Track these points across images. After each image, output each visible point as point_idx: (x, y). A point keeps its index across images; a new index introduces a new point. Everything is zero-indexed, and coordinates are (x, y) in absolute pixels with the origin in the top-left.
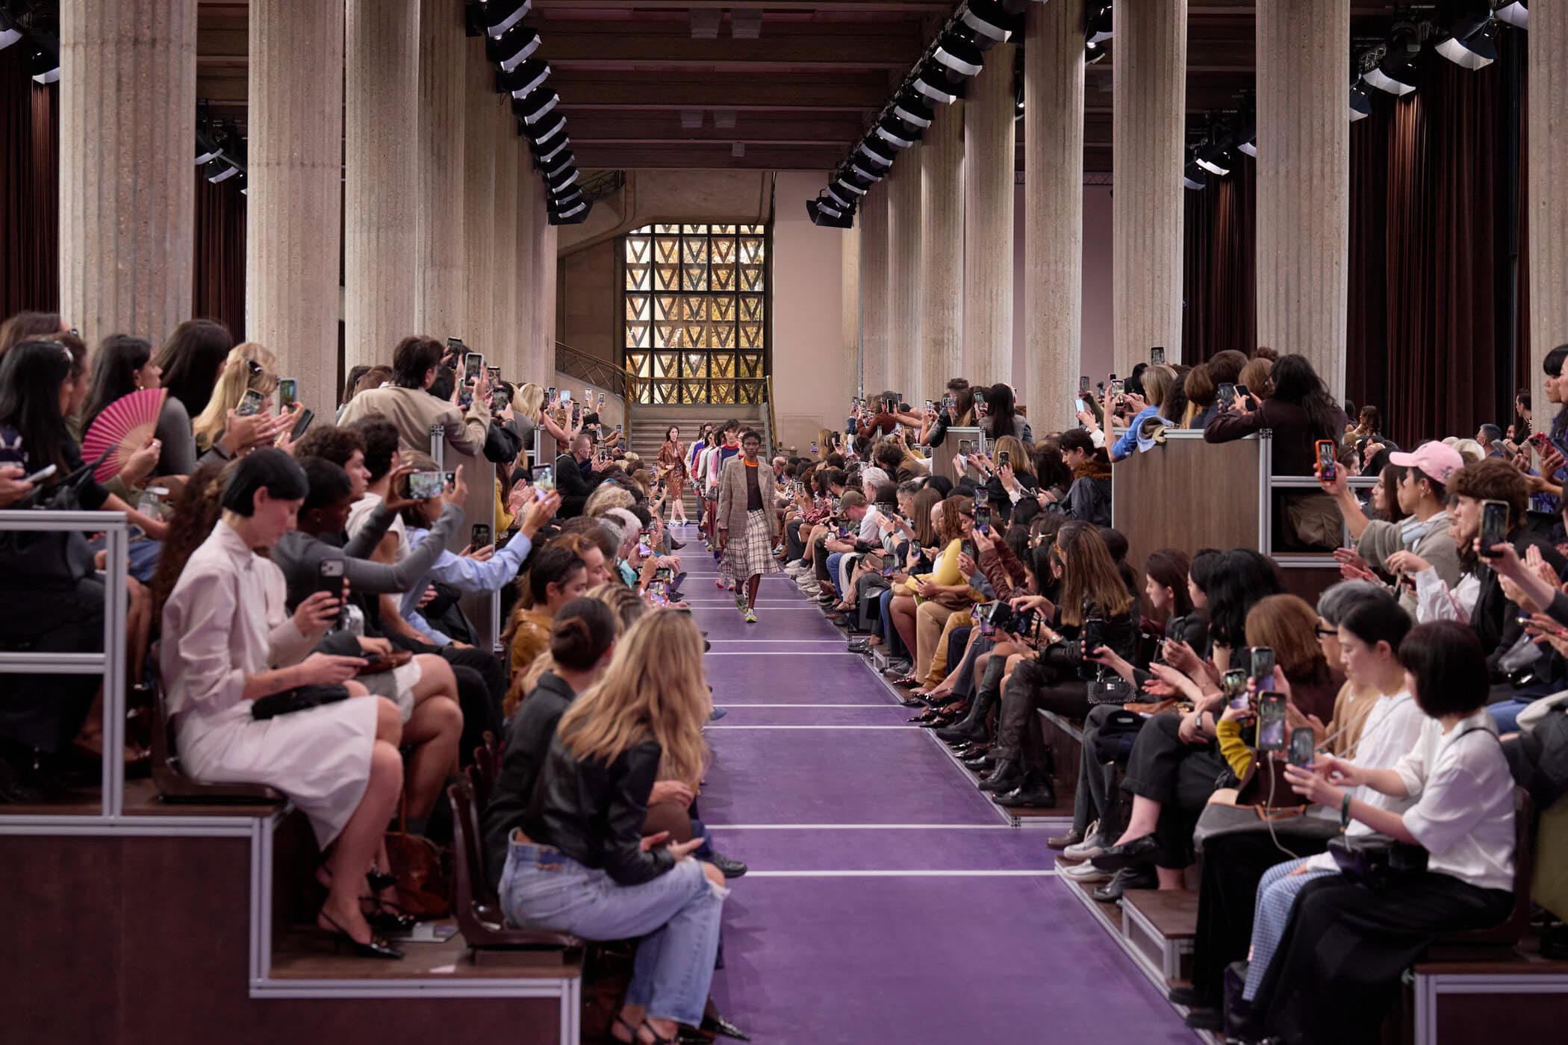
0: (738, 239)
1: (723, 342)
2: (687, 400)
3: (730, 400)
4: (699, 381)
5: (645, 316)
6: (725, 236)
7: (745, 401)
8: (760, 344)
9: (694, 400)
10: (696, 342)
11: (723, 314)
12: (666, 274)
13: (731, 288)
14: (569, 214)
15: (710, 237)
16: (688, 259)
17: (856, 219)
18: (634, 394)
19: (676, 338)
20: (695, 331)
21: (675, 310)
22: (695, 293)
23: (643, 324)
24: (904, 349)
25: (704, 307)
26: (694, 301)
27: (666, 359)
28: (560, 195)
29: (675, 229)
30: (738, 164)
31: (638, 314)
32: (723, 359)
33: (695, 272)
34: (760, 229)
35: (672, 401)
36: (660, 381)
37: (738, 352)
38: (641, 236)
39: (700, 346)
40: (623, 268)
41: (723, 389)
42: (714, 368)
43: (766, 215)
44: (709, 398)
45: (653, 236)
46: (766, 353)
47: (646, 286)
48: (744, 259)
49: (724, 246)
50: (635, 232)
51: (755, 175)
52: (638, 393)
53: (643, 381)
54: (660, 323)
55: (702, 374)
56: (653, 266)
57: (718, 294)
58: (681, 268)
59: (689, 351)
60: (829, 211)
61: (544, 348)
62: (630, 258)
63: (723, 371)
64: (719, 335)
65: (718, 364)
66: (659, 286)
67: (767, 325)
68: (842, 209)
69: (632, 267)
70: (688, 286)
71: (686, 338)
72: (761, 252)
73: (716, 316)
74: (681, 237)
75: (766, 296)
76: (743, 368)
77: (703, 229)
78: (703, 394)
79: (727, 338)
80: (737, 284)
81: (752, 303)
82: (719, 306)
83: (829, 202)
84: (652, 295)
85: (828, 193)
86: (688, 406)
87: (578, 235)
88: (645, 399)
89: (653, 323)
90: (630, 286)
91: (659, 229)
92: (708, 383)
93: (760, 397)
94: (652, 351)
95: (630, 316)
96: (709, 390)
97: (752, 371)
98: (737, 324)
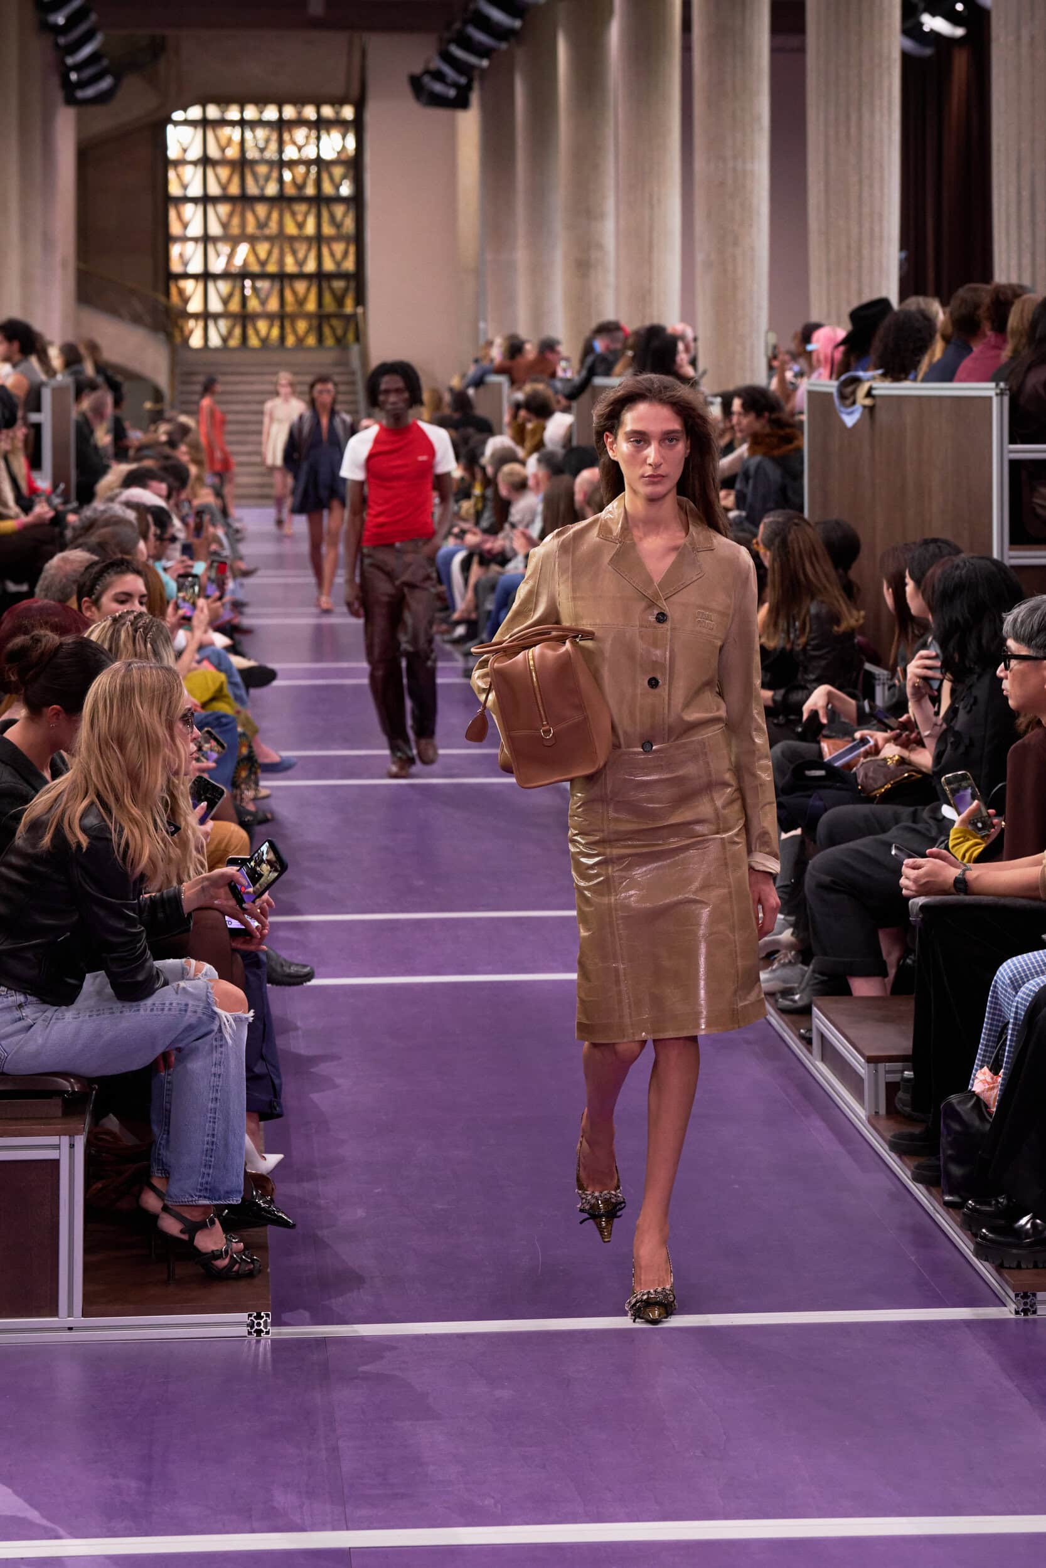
0: (320, 125)
1: (301, 263)
2: (254, 342)
3: (311, 341)
4: (270, 317)
5: (195, 230)
6: (300, 122)
7: (330, 341)
8: (349, 265)
9: (264, 341)
10: (263, 264)
11: (301, 226)
12: (224, 172)
13: (310, 191)
14: (90, 92)
15: (281, 126)
16: (252, 154)
17: (475, 98)
18: (182, 330)
19: (238, 261)
20: (263, 249)
21: (236, 221)
22: (262, 199)
23: (195, 240)
24: (539, 272)
25: (275, 216)
26: (261, 210)
27: (224, 287)
28: (78, 68)
29: (233, 114)
30: (316, 24)
31: (185, 226)
32: (301, 286)
33: (262, 170)
34: (348, 113)
35: (234, 342)
36: (216, 317)
37: (320, 277)
38: (186, 122)
39: (272, 268)
40: (162, 164)
41: (302, 326)
42: (289, 296)
43: (355, 92)
44: (282, 338)
45: (204, 123)
46: (357, 280)
47: (195, 191)
48: (328, 154)
49: (300, 134)
50: (178, 115)
51: (339, 39)
52: (187, 332)
53: (196, 316)
54: (215, 240)
55: (273, 305)
56: (205, 161)
57: (291, 200)
58: (242, 165)
59: (254, 277)
60: (438, 87)
61: (58, 272)
62: (173, 153)
63: (301, 302)
64: (294, 253)
65: (294, 293)
66: (214, 190)
67: (358, 240)
68: (455, 85)
69: (178, 163)
70: (252, 189)
71: (252, 259)
72: (351, 143)
73: (291, 229)
74: (242, 123)
75: (357, 202)
76: (328, 299)
77: (271, 113)
78: (275, 332)
79: (306, 257)
80: (318, 183)
81: (339, 210)
82: (293, 214)
83: (439, 76)
84: (205, 200)
85: (437, 64)
86: (254, 350)
87: (104, 121)
88: (196, 341)
89: (206, 239)
90: (174, 189)
91: (213, 112)
92: (282, 318)
93: (351, 336)
94: (206, 276)
95: (175, 228)
96: (282, 328)
97: (340, 301)
98: (319, 239)
